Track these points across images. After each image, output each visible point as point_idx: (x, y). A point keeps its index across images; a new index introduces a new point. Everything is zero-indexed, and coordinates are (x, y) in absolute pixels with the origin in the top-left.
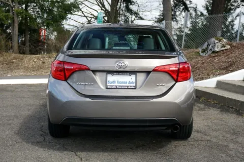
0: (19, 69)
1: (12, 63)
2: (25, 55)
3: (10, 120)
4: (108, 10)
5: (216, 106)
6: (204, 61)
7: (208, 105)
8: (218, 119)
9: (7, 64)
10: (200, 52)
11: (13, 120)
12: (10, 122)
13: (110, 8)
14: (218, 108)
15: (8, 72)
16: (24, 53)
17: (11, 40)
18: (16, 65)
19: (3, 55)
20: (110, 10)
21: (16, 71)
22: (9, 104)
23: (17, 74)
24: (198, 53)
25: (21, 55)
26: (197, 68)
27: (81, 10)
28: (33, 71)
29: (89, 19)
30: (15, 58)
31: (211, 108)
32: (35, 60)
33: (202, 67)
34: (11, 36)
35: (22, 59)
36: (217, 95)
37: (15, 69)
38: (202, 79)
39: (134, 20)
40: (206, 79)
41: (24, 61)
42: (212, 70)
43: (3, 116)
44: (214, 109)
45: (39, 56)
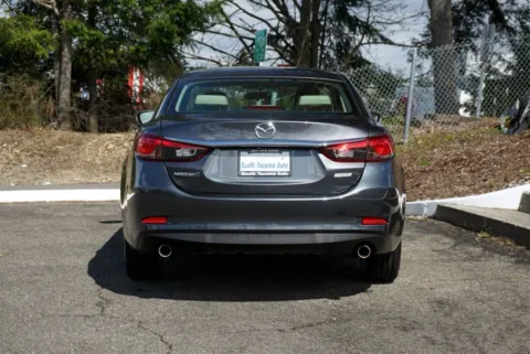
0: (70, 168)
1: (56, 152)
2: (87, 135)
3: (36, 274)
4: (294, 21)
5: (509, 250)
6: (504, 148)
7: (490, 250)
8: (499, 279)
9: (42, 156)
10: (502, 126)
11: (42, 275)
12: (35, 278)
13: (298, 14)
14: (512, 257)
15: (45, 176)
16: (84, 129)
17: (54, 98)
18: (62, 158)
19: (34, 135)
20: (298, 20)
21: (63, 172)
22: (37, 244)
23: (66, 181)
24: (499, 127)
25: (77, 134)
26: (484, 163)
27: (228, 21)
28: (105, 172)
29: (249, 43)
30: (62, 141)
31: (496, 256)
32: (111, 146)
33: (496, 163)
34: (53, 88)
35: (79, 144)
36: (513, 226)
37: (62, 168)
38: (490, 188)
39: (360, 44)
40: (499, 188)
41: (84, 149)
42: (518, 169)
43: (21, 268)
44: (502, 258)
45: (118, 135)
